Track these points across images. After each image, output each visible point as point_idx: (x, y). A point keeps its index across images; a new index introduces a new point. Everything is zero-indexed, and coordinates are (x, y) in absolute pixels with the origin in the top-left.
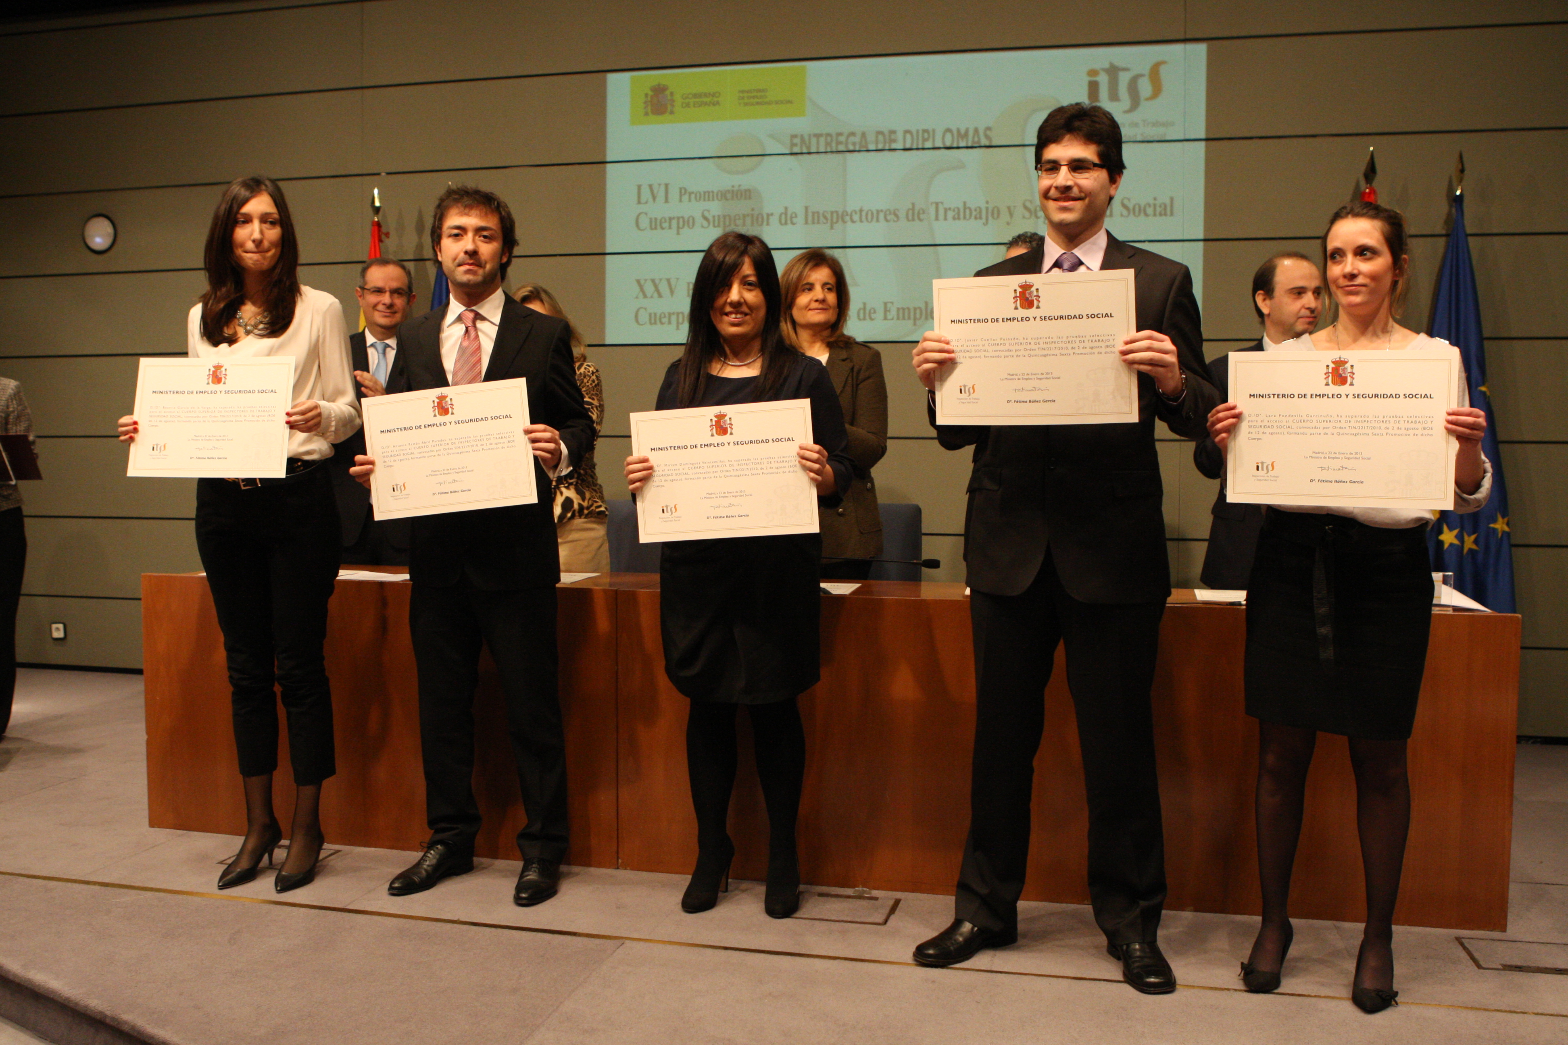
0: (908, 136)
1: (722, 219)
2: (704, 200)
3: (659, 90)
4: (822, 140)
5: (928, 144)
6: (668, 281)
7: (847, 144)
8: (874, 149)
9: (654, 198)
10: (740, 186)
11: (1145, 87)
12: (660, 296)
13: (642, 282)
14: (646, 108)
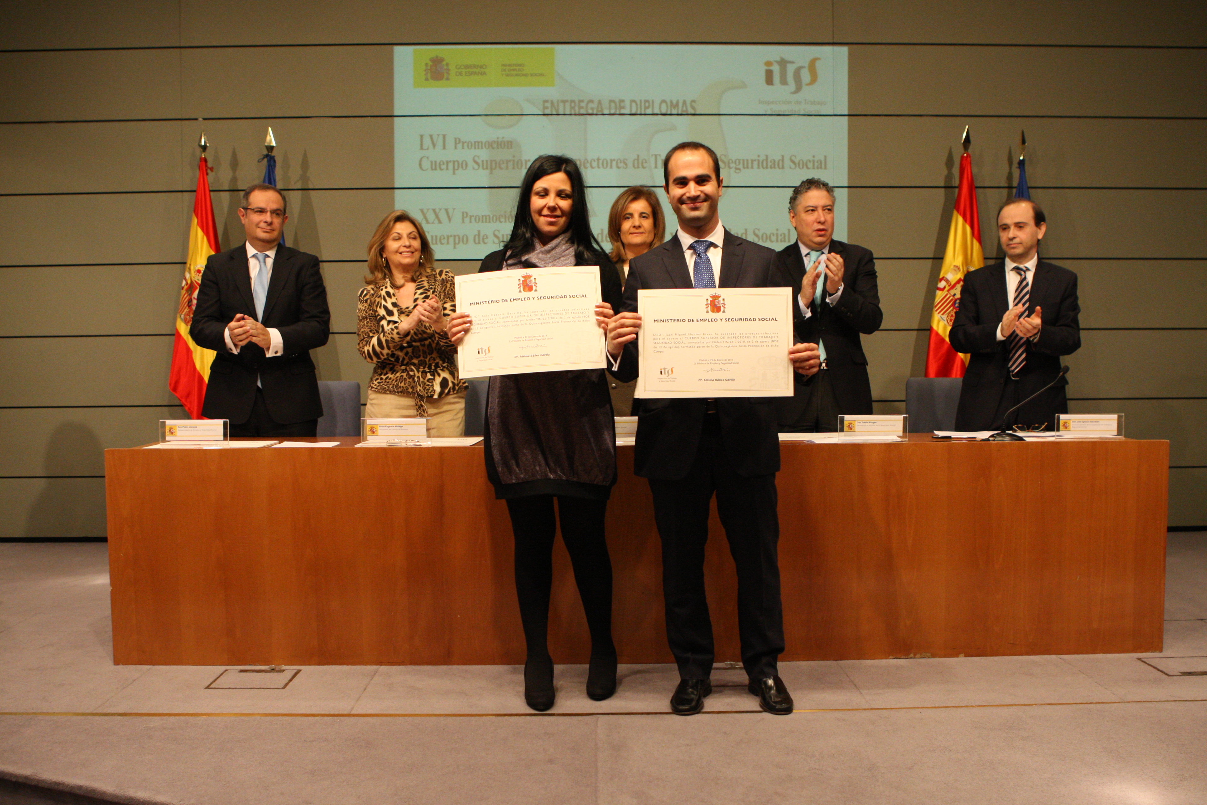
0: (634, 105)
1: (489, 163)
2: (475, 148)
3: (437, 61)
4: (568, 105)
5: (649, 111)
6: (447, 210)
7: (587, 108)
8: (608, 113)
9: (434, 145)
10: (503, 138)
11: (806, 76)
12: (440, 222)
13: (425, 211)
14: (426, 74)
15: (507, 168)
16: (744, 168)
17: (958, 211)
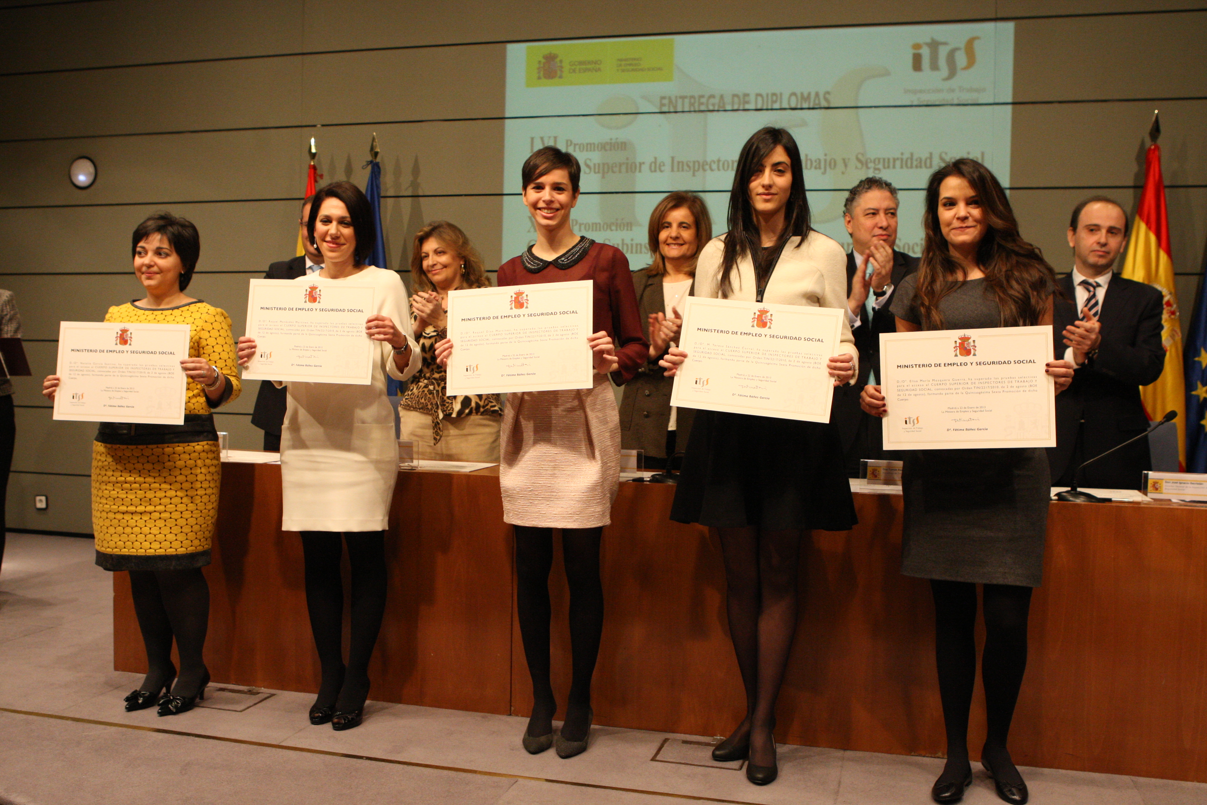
0: (760, 99)
1: (601, 166)
2: (587, 151)
3: (550, 58)
4: (687, 101)
5: (776, 106)
7: (707, 104)
8: (729, 109)
10: (617, 139)
11: (961, 59)
14: (539, 73)
15: (620, 172)
16: (884, 168)
17: (1141, 216)
